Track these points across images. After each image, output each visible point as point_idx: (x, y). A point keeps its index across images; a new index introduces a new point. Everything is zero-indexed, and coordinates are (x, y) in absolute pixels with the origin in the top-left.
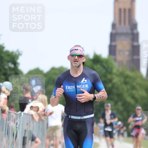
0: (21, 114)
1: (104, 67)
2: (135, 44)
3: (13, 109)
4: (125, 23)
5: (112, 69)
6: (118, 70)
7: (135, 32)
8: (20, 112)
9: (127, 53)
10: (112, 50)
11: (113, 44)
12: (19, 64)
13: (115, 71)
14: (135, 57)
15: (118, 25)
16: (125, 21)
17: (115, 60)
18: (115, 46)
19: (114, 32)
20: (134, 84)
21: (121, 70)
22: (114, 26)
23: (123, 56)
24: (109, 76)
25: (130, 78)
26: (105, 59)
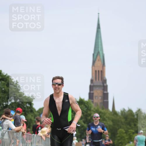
0: (34, 135)
1: (86, 106)
2: (105, 92)
3: (29, 132)
4: (99, 79)
5: (91, 107)
6: (94, 109)
7: (105, 85)
8: (34, 134)
9: (100, 98)
10: (91, 96)
11: (92, 92)
12: (33, 104)
13: (92, 109)
14: (105, 101)
15: (94, 81)
16: (99, 78)
17: (93, 102)
18: (93, 94)
19: (92, 85)
20: (105, 117)
21: (96, 108)
22: (92, 81)
23: (98, 99)
24: (89, 112)
25: (102, 113)
26: (86, 101)
